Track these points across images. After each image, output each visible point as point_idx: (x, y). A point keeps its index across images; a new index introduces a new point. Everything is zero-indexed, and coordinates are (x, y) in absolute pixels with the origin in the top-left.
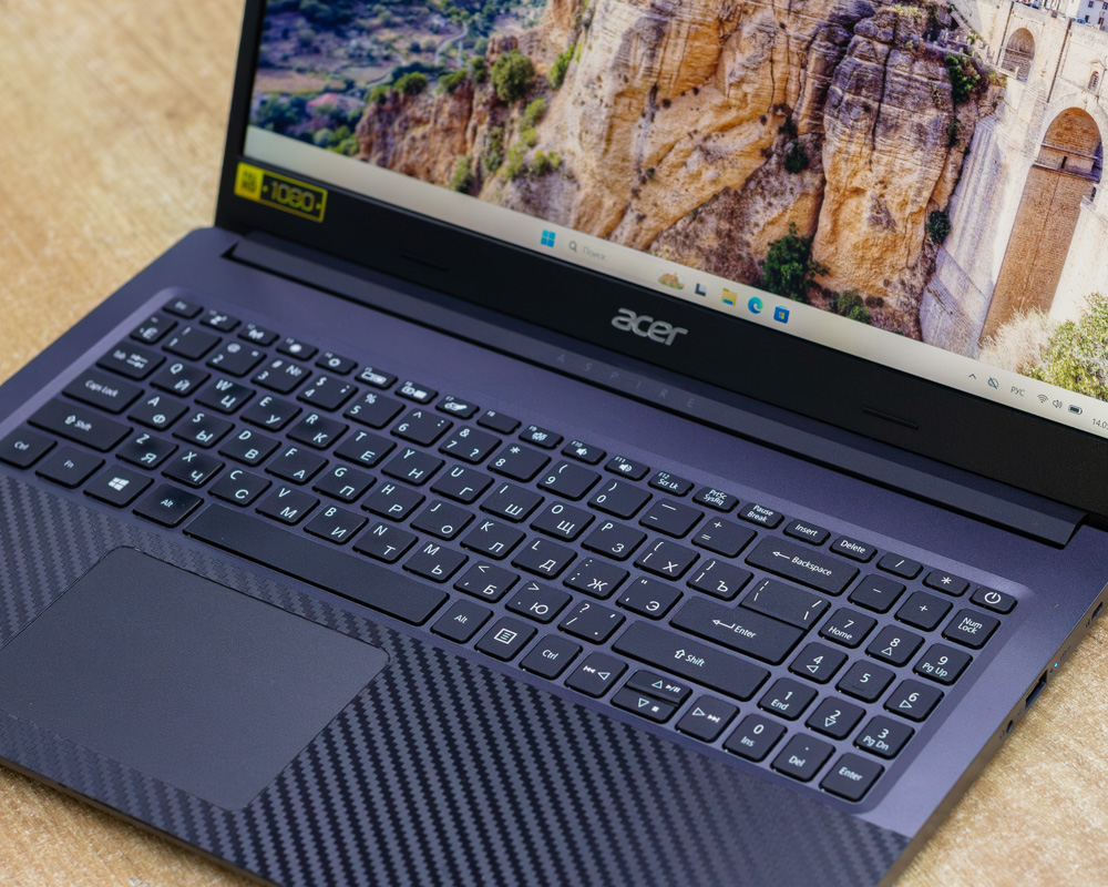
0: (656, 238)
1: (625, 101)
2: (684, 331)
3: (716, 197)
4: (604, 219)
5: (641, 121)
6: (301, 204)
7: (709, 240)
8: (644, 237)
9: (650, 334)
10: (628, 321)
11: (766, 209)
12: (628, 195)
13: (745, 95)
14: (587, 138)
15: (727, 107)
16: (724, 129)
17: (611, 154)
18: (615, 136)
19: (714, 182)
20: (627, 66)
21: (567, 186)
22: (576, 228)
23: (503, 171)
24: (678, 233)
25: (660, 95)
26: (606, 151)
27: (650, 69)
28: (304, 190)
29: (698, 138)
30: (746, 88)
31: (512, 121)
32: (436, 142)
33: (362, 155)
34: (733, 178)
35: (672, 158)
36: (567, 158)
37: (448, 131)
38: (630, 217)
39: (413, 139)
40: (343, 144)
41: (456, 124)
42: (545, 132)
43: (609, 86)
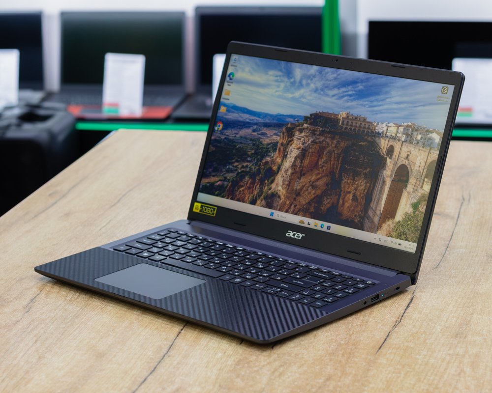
0: (299, 211)
1: (294, 175)
2: (304, 235)
3: (314, 198)
4: (286, 207)
5: (298, 180)
6: (210, 212)
7: (312, 210)
8: (296, 211)
9: (295, 237)
10: (291, 234)
11: (326, 200)
12: (293, 200)
13: (324, 170)
14: (284, 186)
15: (319, 174)
16: (318, 180)
17: (289, 190)
18: (291, 184)
19: (314, 194)
20: (295, 166)
21: (278, 199)
22: (279, 210)
23: (262, 197)
24: (304, 209)
25: (303, 172)
26: (288, 189)
27: (300, 166)
28: (211, 208)
29: (311, 183)
30: (324, 168)
31: (266, 183)
32: (246, 192)
33: (227, 197)
34: (319, 192)
35: (304, 189)
36: (278, 192)
37: (249, 188)
38: (293, 206)
39: (240, 191)
40: (222, 194)
41: (251, 186)
42: (273, 186)
43: (290, 171)
